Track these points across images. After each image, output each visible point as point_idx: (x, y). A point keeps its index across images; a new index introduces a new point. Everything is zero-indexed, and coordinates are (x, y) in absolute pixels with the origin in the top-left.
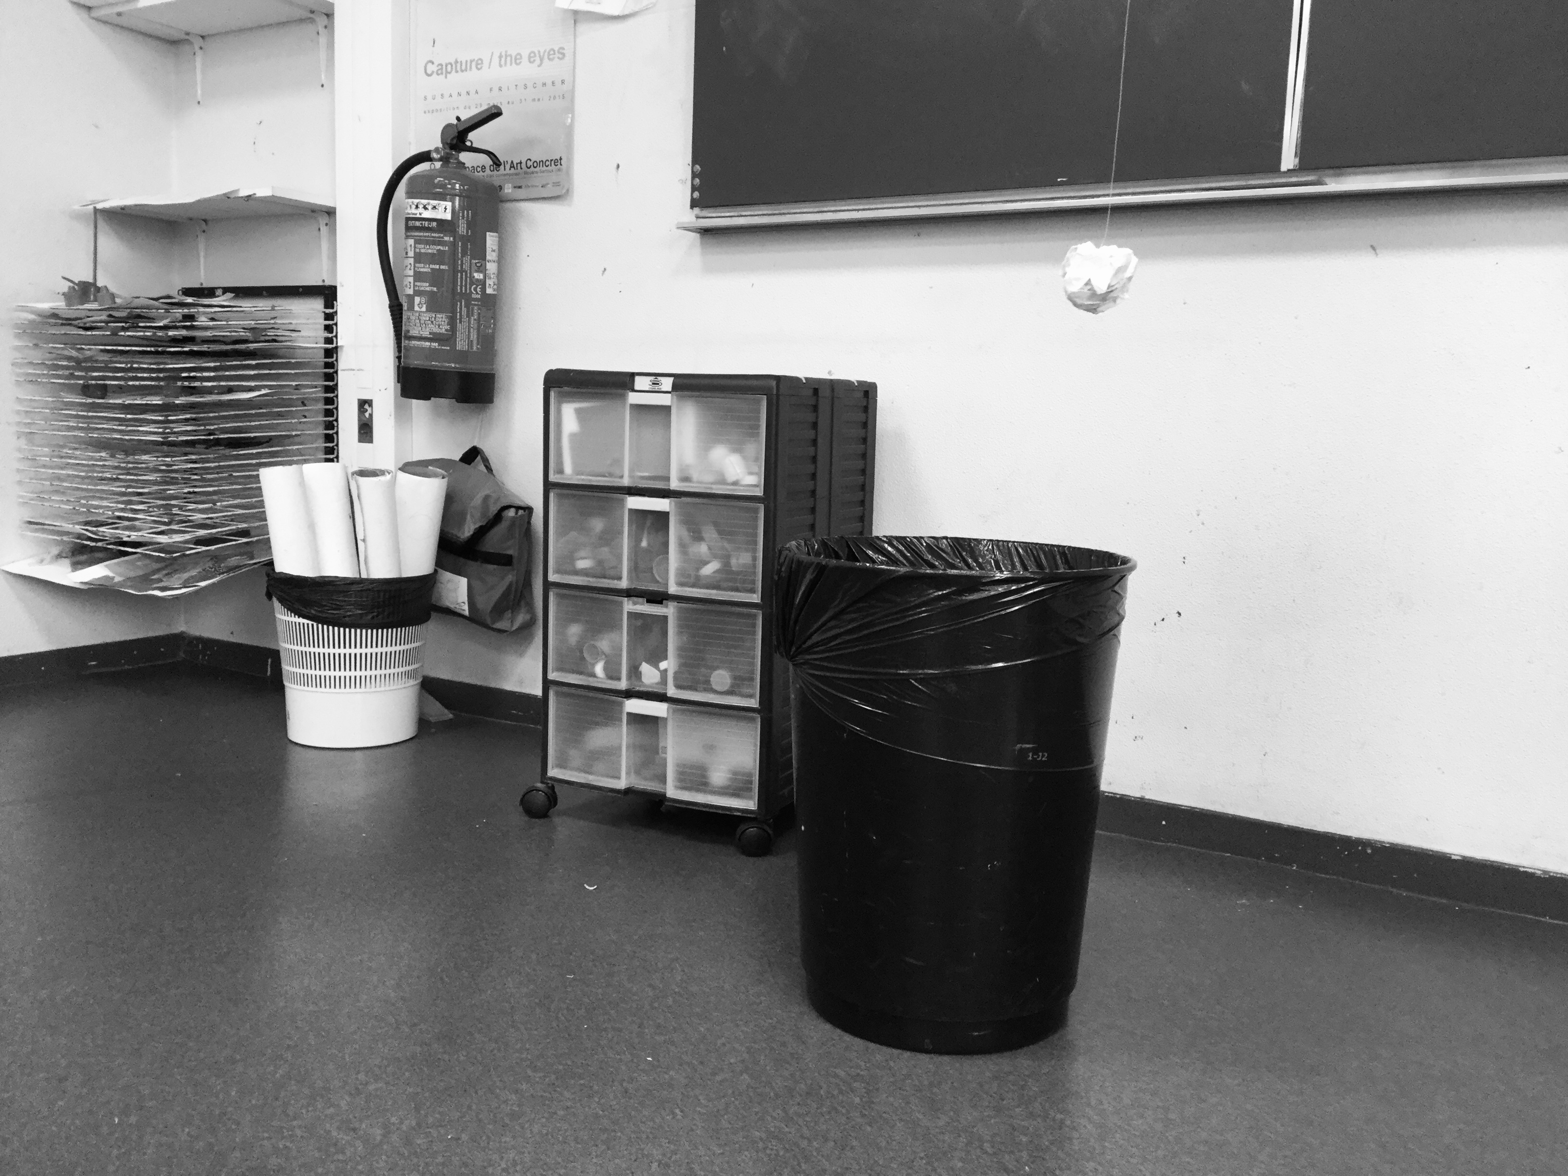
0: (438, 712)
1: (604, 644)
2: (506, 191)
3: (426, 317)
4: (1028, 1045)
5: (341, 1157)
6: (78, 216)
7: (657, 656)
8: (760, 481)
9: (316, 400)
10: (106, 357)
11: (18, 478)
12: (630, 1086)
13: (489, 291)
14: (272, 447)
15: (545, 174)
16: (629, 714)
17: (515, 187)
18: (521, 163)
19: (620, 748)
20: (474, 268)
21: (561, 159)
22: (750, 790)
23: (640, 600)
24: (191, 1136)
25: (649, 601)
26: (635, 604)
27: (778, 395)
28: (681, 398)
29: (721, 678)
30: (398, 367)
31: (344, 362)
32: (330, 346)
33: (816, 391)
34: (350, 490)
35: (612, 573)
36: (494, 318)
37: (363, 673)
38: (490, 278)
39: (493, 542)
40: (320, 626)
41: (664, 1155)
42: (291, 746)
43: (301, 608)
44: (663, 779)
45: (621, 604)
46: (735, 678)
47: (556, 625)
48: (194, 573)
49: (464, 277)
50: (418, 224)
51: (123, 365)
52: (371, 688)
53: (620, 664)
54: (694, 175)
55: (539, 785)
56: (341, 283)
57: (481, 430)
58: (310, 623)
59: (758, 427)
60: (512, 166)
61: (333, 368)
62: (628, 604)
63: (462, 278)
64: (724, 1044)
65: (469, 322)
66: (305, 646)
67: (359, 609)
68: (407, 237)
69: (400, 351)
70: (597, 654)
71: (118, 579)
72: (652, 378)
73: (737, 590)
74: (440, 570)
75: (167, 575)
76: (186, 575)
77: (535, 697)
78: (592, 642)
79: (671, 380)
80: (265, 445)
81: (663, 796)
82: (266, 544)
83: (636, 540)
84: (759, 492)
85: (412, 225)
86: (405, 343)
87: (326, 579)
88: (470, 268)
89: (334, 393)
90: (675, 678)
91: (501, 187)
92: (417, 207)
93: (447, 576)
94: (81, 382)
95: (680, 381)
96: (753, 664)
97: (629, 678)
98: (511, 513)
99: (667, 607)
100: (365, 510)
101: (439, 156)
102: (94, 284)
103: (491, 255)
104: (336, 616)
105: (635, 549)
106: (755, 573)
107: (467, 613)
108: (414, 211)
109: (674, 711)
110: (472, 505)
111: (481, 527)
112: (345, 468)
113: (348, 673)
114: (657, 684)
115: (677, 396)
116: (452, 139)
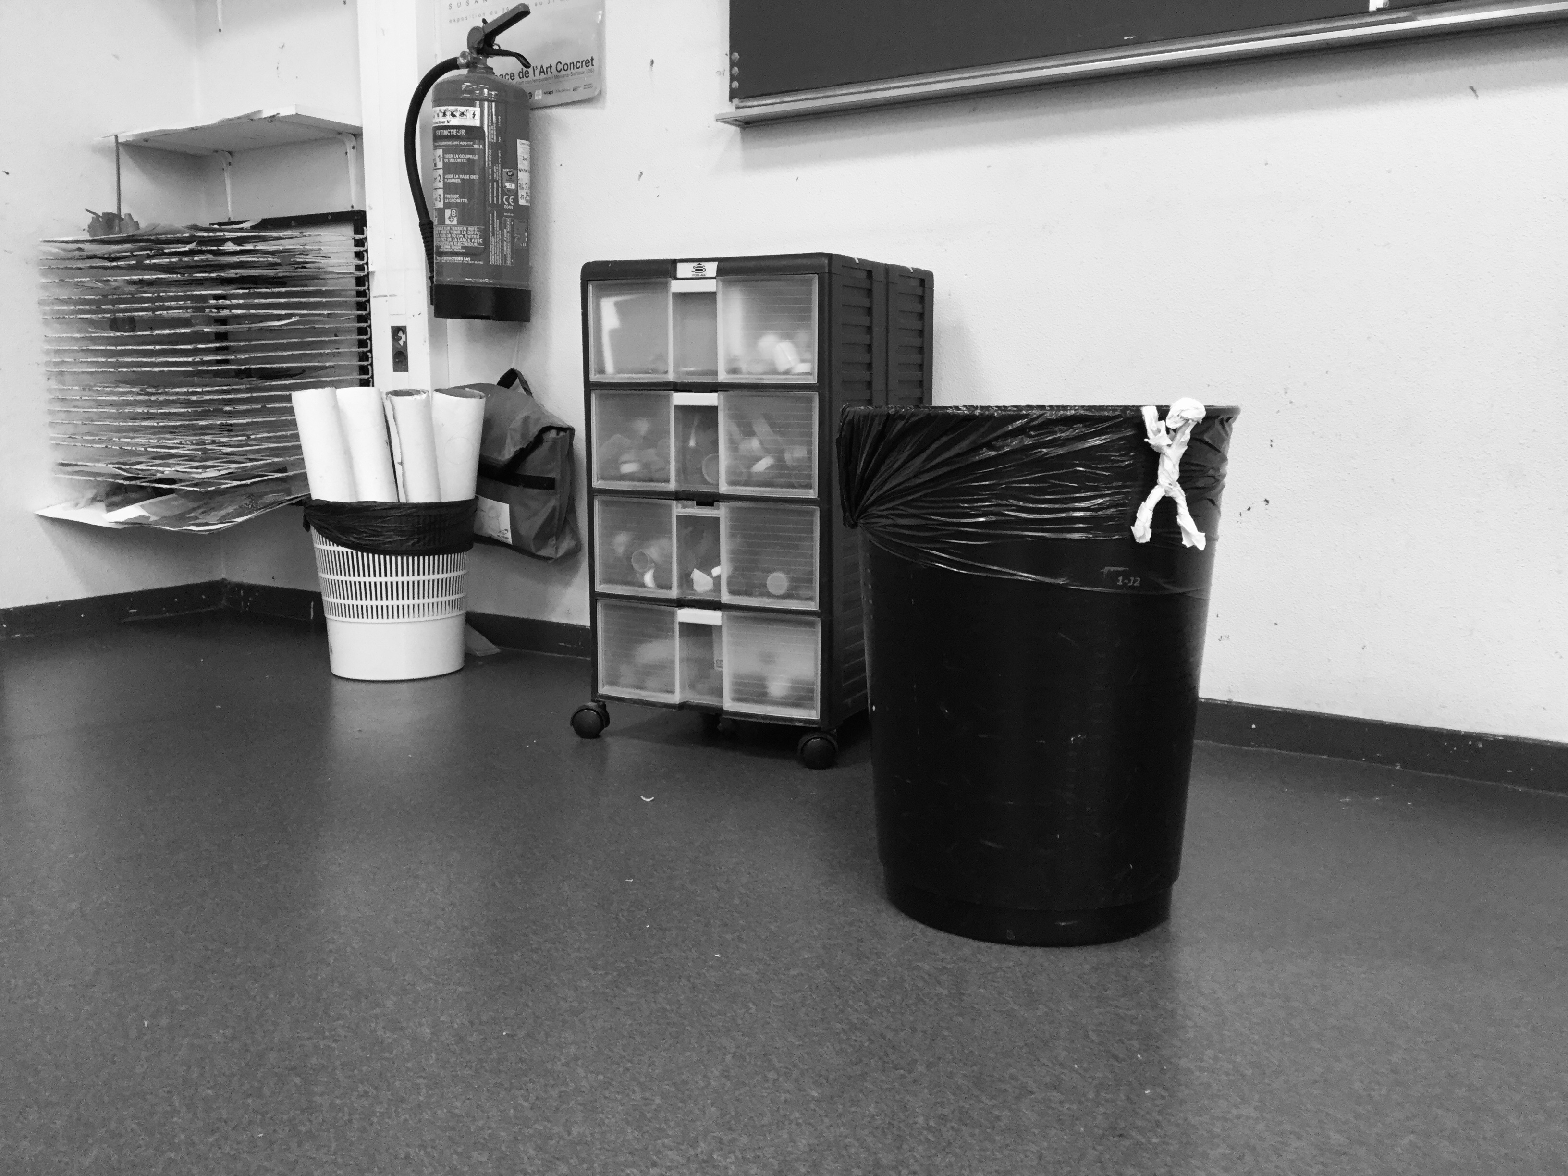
0: (484, 646)
1: (653, 552)
2: (536, 98)
3: (457, 230)
4: (1128, 938)
5: (387, 1055)
6: (99, 150)
7: (708, 562)
8: (813, 368)
9: (348, 331)
10: (132, 288)
11: (49, 419)
12: (698, 982)
13: (522, 202)
14: (306, 378)
15: (576, 76)
16: (681, 624)
17: (545, 93)
18: (551, 67)
19: (672, 662)
20: (505, 177)
21: (592, 59)
22: (812, 699)
23: (690, 503)
24: (226, 1037)
25: (699, 504)
26: (684, 507)
27: (830, 273)
28: (728, 284)
29: (778, 581)
30: (431, 288)
31: (376, 288)
32: (361, 274)
33: (870, 273)
34: (386, 416)
35: (657, 475)
36: (527, 230)
37: (406, 602)
38: (523, 188)
39: (533, 466)
40: (360, 553)
41: (738, 1047)
42: (334, 681)
43: (339, 536)
44: (719, 693)
45: (670, 507)
46: (792, 580)
47: (602, 536)
48: (230, 510)
49: (495, 186)
50: (446, 132)
51: (150, 295)
52: (414, 617)
53: (671, 571)
54: (732, 64)
55: (591, 704)
56: (369, 206)
57: (518, 352)
58: (349, 551)
59: (809, 310)
60: (542, 72)
61: (366, 297)
62: (677, 507)
63: (493, 188)
64: (797, 941)
65: (502, 235)
66: (345, 575)
67: (399, 536)
68: (436, 148)
69: (432, 271)
70: (645, 561)
71: (153, 518)
72: (695, 264)
73: (792, 486)
74: (481, 498)
75: (203, 513)
76: (223, 512)
77: (583, 628)
78: (641, 550)
79: (715, 264)
80: (297, 377)
81: (721, 709)
82: (304, 477)
83: (683, 440)
84: (813, 380)
85: (441, 135)
86: (437, 259)
87: (364, 505)
88: (502, 177)
89: (367, 322)
90: (729, 583)
91: (531, 95)
92: (444, 115)
93: (488, 504)
94: (109, 315)
95: (727, 265)
96: (812, 564)
97: (680, 586)
98: (553, 434)
99: (718, 508)
100: (401, 431)
101: (466, 61)
102: (118, 216)
103: (523, 164)
104: (376, 543)
105: (683, 450)
106: (810, 467)
107: (510, 541)
108: (442, 119)
109: (730, 618)
110: (512, 426)
111: (522, 450)
112: (380, 393)
113: (390, 603)
114: (711, 591)
115: (723, 281)
116: (479, 43)
